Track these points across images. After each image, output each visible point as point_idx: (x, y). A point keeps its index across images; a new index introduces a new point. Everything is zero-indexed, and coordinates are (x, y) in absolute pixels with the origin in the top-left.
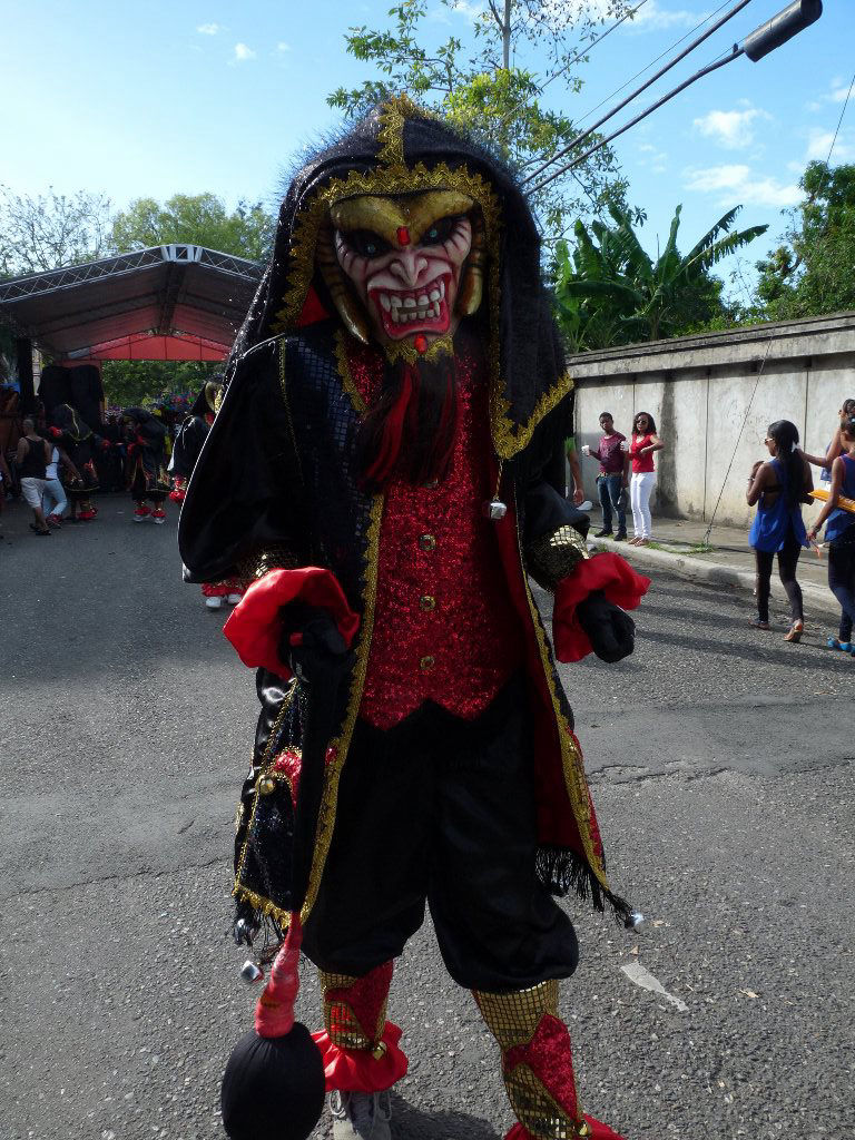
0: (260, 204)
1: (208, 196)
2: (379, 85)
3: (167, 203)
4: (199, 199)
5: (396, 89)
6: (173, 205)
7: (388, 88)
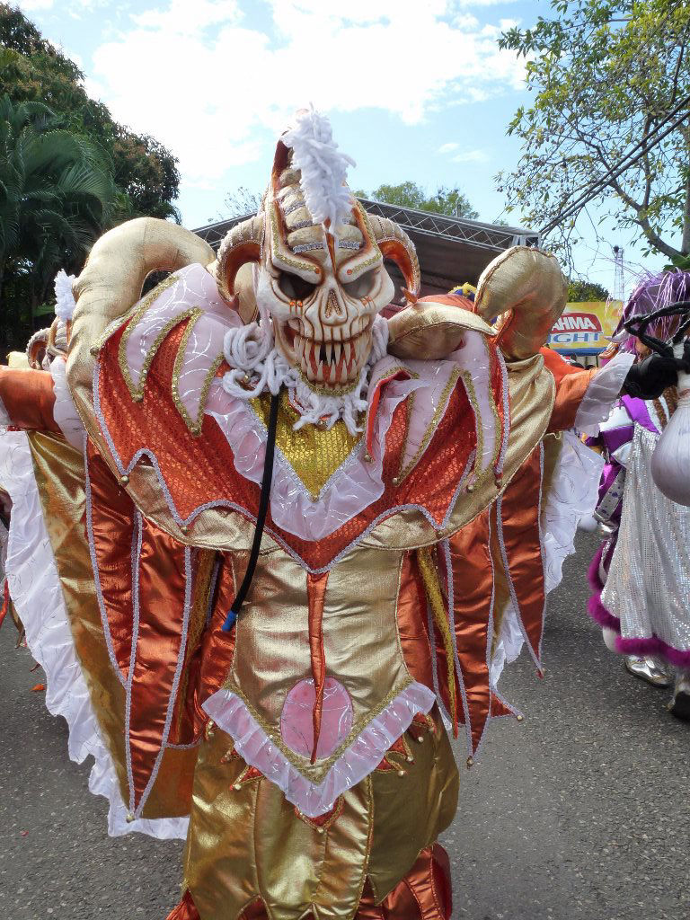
0: (456, 191)
1: (409, 185)
2: (554, 24)
3: (374, 193)
4: (401, 188)
5: (572, 26)
6: (378, 194)
7: (563, 25)
